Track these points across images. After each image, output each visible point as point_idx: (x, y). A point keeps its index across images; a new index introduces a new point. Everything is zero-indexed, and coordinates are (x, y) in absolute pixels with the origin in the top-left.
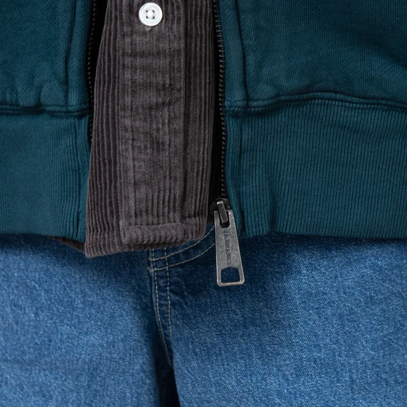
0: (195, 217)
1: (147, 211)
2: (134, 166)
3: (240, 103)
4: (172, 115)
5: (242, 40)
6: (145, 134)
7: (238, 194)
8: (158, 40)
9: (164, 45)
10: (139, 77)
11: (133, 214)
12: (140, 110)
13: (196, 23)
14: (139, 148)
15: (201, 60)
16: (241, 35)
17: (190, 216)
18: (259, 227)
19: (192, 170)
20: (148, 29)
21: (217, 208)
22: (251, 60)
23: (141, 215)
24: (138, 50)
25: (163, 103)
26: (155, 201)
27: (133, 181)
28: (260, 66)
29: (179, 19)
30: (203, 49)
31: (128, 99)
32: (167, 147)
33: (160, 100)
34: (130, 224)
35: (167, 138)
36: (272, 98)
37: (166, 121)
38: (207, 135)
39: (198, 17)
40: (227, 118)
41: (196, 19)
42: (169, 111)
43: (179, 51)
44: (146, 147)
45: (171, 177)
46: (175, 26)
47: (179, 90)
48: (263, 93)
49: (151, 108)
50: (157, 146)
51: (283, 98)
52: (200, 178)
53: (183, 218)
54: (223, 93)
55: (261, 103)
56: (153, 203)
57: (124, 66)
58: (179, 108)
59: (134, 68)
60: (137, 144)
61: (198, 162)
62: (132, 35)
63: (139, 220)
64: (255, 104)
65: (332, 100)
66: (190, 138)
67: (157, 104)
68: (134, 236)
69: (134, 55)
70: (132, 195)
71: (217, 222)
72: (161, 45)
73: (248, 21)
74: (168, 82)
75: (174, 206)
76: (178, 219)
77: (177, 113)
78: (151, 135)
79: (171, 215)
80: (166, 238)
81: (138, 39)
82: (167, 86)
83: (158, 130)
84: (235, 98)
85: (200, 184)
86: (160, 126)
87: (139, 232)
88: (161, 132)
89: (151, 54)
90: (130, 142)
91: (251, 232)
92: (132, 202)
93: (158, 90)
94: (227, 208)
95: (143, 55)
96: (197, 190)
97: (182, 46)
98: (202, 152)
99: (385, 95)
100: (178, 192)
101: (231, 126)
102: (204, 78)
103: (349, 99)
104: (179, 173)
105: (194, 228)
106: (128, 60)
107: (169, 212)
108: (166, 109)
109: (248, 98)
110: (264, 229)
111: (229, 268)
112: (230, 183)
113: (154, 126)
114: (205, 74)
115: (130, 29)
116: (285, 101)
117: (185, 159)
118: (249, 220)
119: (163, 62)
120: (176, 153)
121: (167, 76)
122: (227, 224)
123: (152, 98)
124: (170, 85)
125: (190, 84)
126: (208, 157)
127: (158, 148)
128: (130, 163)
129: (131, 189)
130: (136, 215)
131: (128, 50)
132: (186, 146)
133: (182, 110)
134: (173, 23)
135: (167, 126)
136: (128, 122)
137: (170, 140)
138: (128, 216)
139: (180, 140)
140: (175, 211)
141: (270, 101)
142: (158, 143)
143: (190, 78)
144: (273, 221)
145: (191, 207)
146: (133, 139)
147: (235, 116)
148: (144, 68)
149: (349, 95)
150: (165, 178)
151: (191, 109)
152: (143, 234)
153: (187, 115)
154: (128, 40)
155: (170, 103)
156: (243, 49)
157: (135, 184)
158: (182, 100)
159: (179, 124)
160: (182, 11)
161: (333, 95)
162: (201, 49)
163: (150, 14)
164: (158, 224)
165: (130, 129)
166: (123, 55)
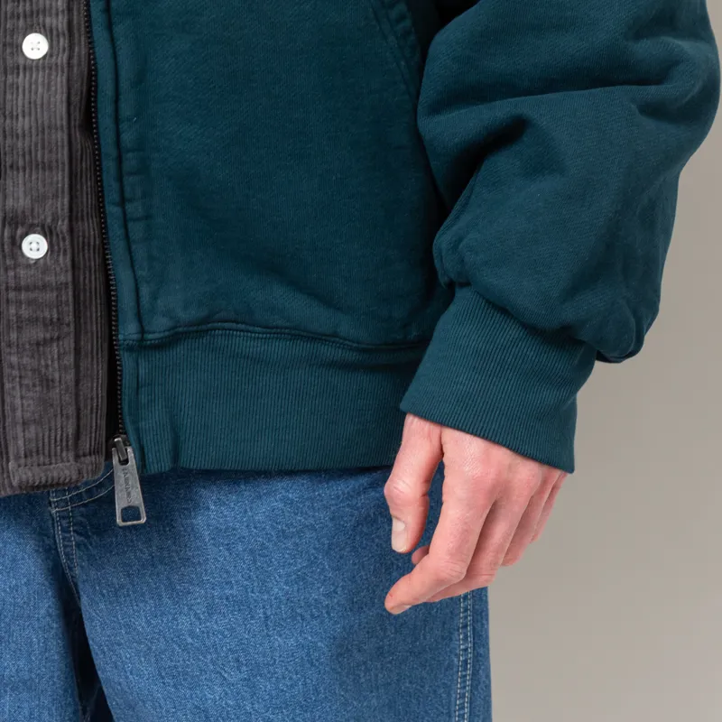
0: (90, 454)
1: (38, 452)
2: (22, 405)
3: (135, 337)
4: (62, 351)
5: (134, 271)
6: (33, 371)
7: (137, 430)
8: (44, 273)
9: (51, 279)
10: (25, 312)
11: (23, 456)
12: (27, 346)
13: (84, 255)
14: (27, 386)
15: (91, 292)
16: (132, 266)
17: (84, 455)
18: (160, 462)
19: (86, 406)
20: (32, 262)
21: (115, 445)
22: (145, 291)
23: (32, 456)
24: (22, 283)
25: (52, 339)
26: (46, 440)
27: (21, 421)
28: (154, 297)
29: (65, 251)
30: (93, 281)
31: (14, 336)
32: (57, 384)
33: (48, 336)
34: (19, 466)
35: (57, 376)
36: (169, 330)
37: (56, 356)
38: (101, 370)
39: (86, 247)
40: (121, 353)
41: (83, 250)
42: (58, 346)
43: (67, 284)
44: (34, 385)
45: (62, 415)
46: (61, 258)
47: (68, 325)
48: (159, 326)
49: (38, 344)
50: (47, 383)
51: (180, 329)
52: (94, 416)
53: (77, 457)
54: (116, 326)
55: (157, 335)
56: (43, 443)
57: (8, 301)
58: (69, 343)
59: (19, 303)
60: (26, 382)
61: (92, 399)
62: (15, 268)
63: (29, 460)
64: (150, 336)
65: (234, 330)
66: (82, 374)
67: (45, 339)
68: (24, 477)
69: (18, 289)
70: (20, 435)
71: (115, 461)
72: (47, 279)
73: (140, 252)
74: (55, 316)
75: (67, 445)
76: (71, 459)
77: (67, 349)
78: (40, 373)
79: (64, 454)
80: (59, 479)
81: (22, 272)
82: (55, 320)
83: (47, 366)
84: (128, 331)
85: (95, 421)
86: (50, 362)
87: (30, 474)
88: (50, 369)
89: (35, 287)
90: (18, 379)
91: (154, 468)
92: (21, 443)
93: (45, 325)
94: (125, 445)
95: (27, 289)
96: (91, 427)
97: (70, 278)
98: (95, 388)
99: (288, 324)
100: (71, 430)
101: (127, 361)
102: (95, 312)
103: (251, 328)
104: (71, 410)
105: (90, 468)
106: (12, 295)
107: (62, 452)
108: (55, 344)
109: (142, 331)
110: (166, 465)
111: (129, 507)
112: (127, 419)
113: (43, 362)
114: (96, 308)
115: (13, 262)
116: (182, 333)
117: (77, 395)
118: (150, 457)
119: (50, 296)
120: (67, 390)
121: (55, 310)
122: (126, 462)
123: (38, 333)
124: (58, 319)
125: (80, 318)
126: (103, 393)
127: (48, 386)
128: (18, 401)
129: (19, 429)
130: (26, 457)
131: (12, 283)
132: (77, 382)
133: (72, 345)
134: (58, 255)
135: (56, 362)
136: (14, 359)
137: (60, 377)
138: (17, 458)
139: (70, 376)
140: (68, 450)
141: (167, 333)
142: (47, 380)
143: (79, 312)
144: (176, 456)
145: (86, 444)
146: (20, 377)
147: (130, 349)
148: (29, 303)
149: (250, 325)
150: (56, 416)
151: (82, 343)
152: (33, 476)
153: (77, 351)
154: (11, 273)
155: (58, 338)
156: (136, 280)
157: (24, 423)
158: (72, 335)
159: (69, 360)
160: (67, 242)
161: (234, 325)
162: (90, 281)
163: (34, 246)
164: (51, 464)
165: (16, 367)
166: (7, 289)
